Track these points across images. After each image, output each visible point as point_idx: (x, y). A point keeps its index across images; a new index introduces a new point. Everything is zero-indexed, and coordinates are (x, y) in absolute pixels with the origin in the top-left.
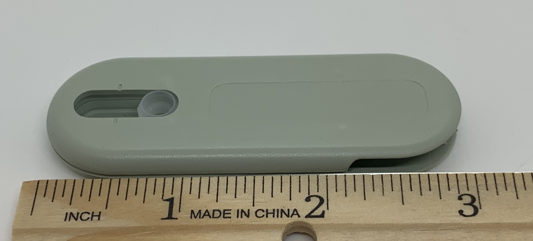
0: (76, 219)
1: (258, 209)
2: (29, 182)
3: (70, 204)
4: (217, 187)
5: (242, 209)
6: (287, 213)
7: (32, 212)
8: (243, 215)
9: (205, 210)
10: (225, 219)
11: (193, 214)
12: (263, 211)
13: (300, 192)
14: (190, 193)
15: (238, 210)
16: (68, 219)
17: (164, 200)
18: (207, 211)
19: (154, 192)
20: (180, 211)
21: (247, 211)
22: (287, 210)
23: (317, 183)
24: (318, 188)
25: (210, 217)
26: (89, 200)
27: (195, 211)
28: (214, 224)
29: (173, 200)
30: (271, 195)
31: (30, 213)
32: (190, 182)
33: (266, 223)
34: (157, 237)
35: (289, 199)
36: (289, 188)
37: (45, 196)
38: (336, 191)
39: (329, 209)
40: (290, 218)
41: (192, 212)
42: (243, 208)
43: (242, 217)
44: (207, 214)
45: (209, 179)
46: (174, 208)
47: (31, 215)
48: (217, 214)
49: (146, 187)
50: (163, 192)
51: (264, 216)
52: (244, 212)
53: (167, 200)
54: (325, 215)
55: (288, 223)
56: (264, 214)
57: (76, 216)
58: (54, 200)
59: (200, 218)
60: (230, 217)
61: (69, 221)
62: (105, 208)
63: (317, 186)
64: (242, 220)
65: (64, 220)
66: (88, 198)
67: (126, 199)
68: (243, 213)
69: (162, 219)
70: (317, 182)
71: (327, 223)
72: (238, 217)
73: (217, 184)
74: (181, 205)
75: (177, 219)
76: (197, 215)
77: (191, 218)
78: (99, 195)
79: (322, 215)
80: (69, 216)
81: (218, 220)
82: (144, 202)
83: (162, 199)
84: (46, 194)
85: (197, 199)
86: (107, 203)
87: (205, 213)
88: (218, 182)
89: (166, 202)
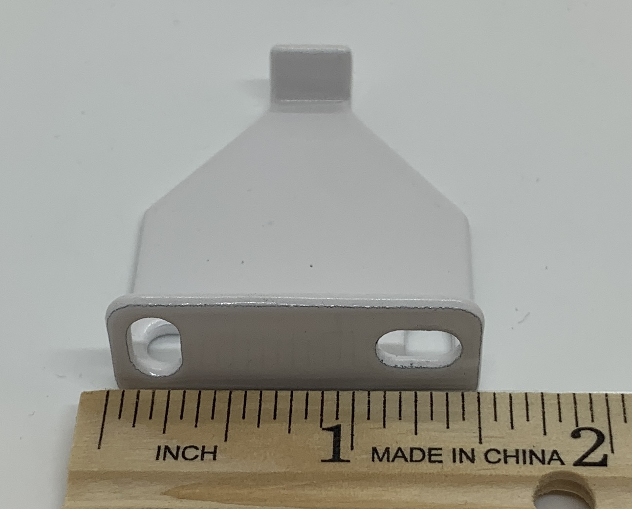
0: (176, 458)
1: (489, 448)
2: (92, 392)
3: (164, 432)
4: (414, 410)
6: (540, 456)
7: (100, 444)
8: (463, 458)
9: (397, 449)
10: (433, 465)
11: (375, 454)
12: (498, 452)
13: (560, 421)
14: (369, 418)
15: (454, 450)
16: (163, 457)
17: (323, 429)
18: (400, 449)
19: (306, 413)
20: (352, 448)
21: (471, 451)
22: (541, 452)
23: (589, 407)
24: (592, 416)
25: (406, 460)
26: (196, 426)
27: (378, 449)
28: (413, 471)
29: (340, 430)
30: (510, 425)
31: (97, 445)
32: (367, 399)
33: (505, 473)
34: (315, 492)
35: (543, 432)
36: (542, 414)
37: (120, 417)
38: (626, 421)
39: (615, 451)
40: (546, 466)
41: (375, 450)
42: (462, 446)
43: (461, 461)
44: (400, 454)
45: (400, 395)
46: (341, 443)
47: (99, 448)
48: (418, 454)
49: (291, 406)
50: (322, 415)
51: (501, 462)
52: (466, 454)
53: (329, 429)
54: (609, 462)
55: (544, 473)
56: (500, 458)
57: (175, 453)
58: (136, 425)
59: (388, 461)
60: (441, 462)
61: (164, 459)
62: (224, 440)
63: (590, 412)
64: (461, 467)
65: (155, 458)
66: (195, 423)
67: (258, 425)
68: (464, 456)
69: (322, 461)
70: (589, 405)
71: (613, 475)
72: (454, 461)
73: (414, 403)
74: (354, 437)
75: (348, 461)
76: (383, 455)
77: (373, 460)
78: (212, 418)
79: (603, 463)
80: (164, 452)
81: (419, 465)
82: (289, 432)
83: (321, 426)
84: (122, 414)
85: (381, 428)
86: (227, 431)
87: (397, 452)
88: (416, 401)
89: (327, 431)
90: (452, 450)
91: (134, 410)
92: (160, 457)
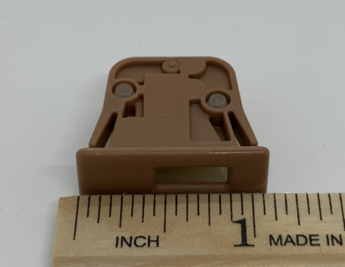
0: (130, 245)
2: (67, 198)
3: (120, 226)
4: (296, 207)
5: (332, 234)
7: (74, 236)
8: (334, 242)
9: (287, 235)
10: (314, 247)
11: (272, 240)
14: (265, 214)
15: (327, 236)
16: (120, 244)
17: (233, 222)
18: (289, 236)
19: (220, 211)
20: (255, 236)
21: (339, 235)
25: (294, 244)
26: (143, 221)
27: (274, 236)
28: (300, 253)
29: (245, 222)
32: (263, 199)
37: (88, 216)
41: (271, 237)
43: (333, 244)
44: (289, 239)
45: (285, 196)
46: (247, 232)
47: (74, 239)
48: (302, 240)
49: (209, 205)
50: (231, 211)
52: (336, 239)
53: (237, 222)
57: (129, 241)
58: (100, 221)
59: (281, 244)
60: (319, 245)
61: (122, 247)
62: (163, 231)
64: (333, 249)
65: (115, 246)
66: (142, 219)
67: (187, 221)
68: (334, 240)
69: (235, 246)
72: (328, 244)
74: (256, 228)
75: (253, 246)
76: (278, 241)
77: (271, 245)
78: (154, 215)
80: (121, 241)
81: (304, 248)
82: (209, 224)
83: (232, 220)
84: (89, 214)
85: (274, 220)
86: (165, 225)
87: (287, 239)
88: (297, 200)
89: (236, 224)
90: (326, 236)
91: (98, 210)
92: (118, 244)
